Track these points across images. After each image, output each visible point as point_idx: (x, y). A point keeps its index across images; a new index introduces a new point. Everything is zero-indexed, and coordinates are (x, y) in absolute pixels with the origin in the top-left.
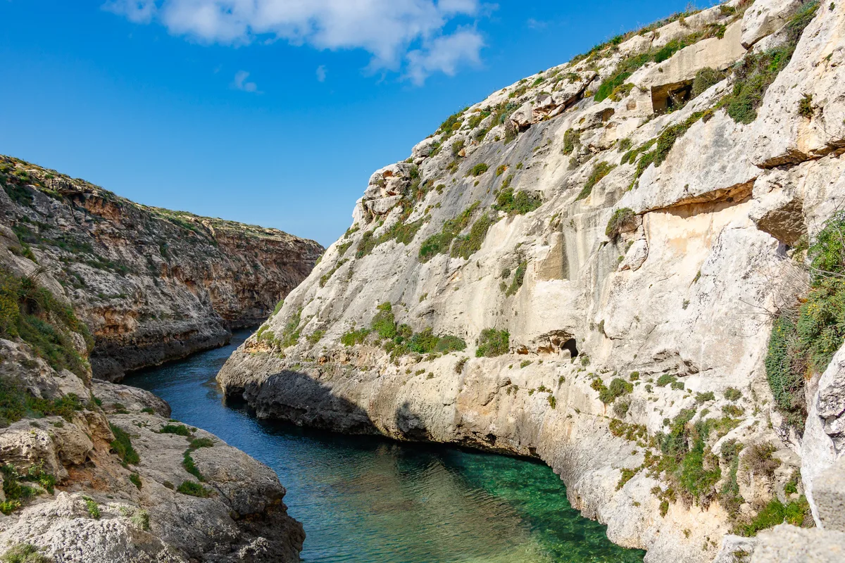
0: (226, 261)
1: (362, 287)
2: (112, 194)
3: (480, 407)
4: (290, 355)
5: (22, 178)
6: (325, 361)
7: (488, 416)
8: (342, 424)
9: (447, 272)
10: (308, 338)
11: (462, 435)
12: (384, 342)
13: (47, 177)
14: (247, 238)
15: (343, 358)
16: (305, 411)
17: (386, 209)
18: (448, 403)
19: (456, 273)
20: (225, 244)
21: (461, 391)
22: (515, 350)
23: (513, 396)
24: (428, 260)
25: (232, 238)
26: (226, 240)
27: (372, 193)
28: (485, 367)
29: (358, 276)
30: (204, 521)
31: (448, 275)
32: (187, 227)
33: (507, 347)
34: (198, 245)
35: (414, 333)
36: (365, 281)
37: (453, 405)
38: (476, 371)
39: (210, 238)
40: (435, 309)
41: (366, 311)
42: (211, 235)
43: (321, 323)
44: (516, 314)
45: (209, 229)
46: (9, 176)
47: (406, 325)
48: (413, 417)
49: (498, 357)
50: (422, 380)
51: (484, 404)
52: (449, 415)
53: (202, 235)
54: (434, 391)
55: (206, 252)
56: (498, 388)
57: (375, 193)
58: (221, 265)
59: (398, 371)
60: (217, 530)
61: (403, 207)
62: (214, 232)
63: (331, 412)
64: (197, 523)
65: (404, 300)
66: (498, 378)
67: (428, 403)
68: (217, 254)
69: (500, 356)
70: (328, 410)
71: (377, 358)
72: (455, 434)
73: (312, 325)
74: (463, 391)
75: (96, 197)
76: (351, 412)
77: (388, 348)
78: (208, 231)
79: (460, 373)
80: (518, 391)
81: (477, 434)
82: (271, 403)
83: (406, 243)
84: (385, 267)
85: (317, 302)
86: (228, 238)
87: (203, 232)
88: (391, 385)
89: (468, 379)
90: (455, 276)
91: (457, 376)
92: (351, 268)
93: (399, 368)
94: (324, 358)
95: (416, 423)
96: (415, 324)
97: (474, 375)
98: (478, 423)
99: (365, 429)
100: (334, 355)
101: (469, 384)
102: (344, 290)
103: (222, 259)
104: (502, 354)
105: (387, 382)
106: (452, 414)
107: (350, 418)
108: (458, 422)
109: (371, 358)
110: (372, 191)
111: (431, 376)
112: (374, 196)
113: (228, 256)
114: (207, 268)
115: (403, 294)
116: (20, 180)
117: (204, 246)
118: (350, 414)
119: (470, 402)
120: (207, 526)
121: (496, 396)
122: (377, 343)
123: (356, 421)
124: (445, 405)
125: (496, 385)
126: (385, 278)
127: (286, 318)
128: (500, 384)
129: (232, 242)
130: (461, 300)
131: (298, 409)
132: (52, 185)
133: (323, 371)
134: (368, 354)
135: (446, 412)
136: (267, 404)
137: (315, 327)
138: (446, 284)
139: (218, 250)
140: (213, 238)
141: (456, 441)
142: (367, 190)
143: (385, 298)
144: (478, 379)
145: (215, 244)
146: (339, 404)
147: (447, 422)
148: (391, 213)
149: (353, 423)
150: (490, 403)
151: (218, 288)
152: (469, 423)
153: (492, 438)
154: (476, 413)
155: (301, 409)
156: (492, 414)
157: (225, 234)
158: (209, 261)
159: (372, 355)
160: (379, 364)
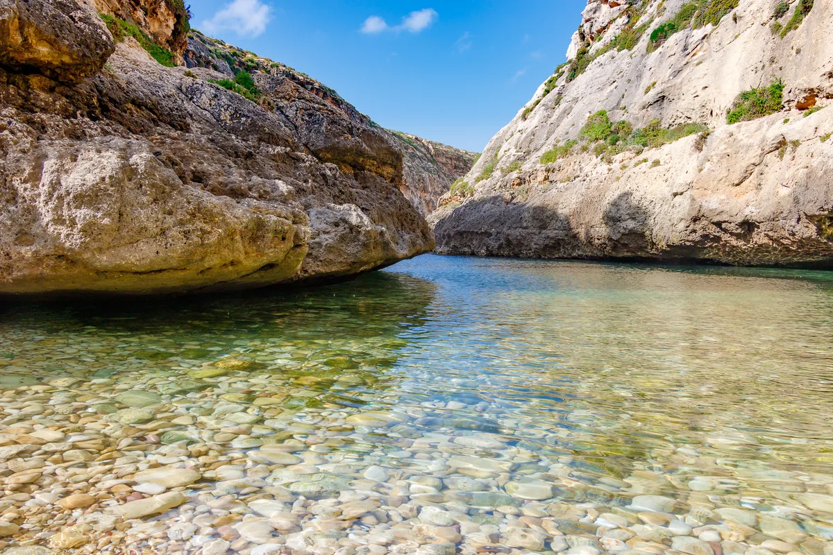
0: (443, 179)
1: (571, 108)
2: (334, 91)
3: (731, 188)
4: (481, 189)
5: (249, 63)
6: (519, 184)
7: (742, 199)
8: (532, 244)
9: (685, 49)
10: (502, 170)
11: (700, 233)
12: (593, 145)
13: (272, 66)
14: (465, 161)
15: (541, 177)
16: (490, 235)
17: (607, 21)
18: (680, 190)
19: (699, 47)
20: (443, 164)
21: (701, 170)
22: (793, 104)
23: (791, 157)
24: (660, 45)
25: (451, 158)
26: (445, 159)
27: (591, 13)
28: (741, 133)
29: (568, 97)
30: (216, 96)
31: (686, 52)
32: (407, 142)
33: (779, 103)
34: (417, 161)
35: (634, 130)
36: (576, 100)
37: (688, 192)
38: (727, 140)
39: (429, 156)
40: (666, 94)
41: (573, 125)
42: (430, 153)
43: (519, 153)
44: (798, 52)
45: (428, 148)
46: (238, 60)
47: (624, 122)
48: (628, 217)
49: (763, 118)
50: (643, 170)
51: (736, 182)
52: (683, 207)
53: (422, 152)
54: (660, 181)
55: (424, 168)
56: (763, 155)
57: (595, 13)
58: (438, 181)
59: (610, 170)
60: (236, 112)
61: (629, 17)
62: (433, 150)
63: (520, 230)
64: (204, 96)
65: (623, 104)
66: (763, 140)
67: (649, 197)
68: (434, 171)
69: (767, 116)
70: (516, 228)
71: (583, 165)
72: (688, 232)
73: (509, 157)
74: (705, 170)
75: (317, 89)
76: (545, 228)
77: (599, 151)
78: (428, 149)
79: (701, 150)
80: (799, 149)
81: (724, 226)
82: (452, 234)
83: (630, 48)
84: (602, 79)
85: (517, 135)
86: (446, 158)
87: (423, 150)
88: (599, 186)
89: (713, 153)
90: (698, 51)
91: (696, 154)
92: (560, 94)
93: (612, 166)
94: (518, 181)
95: (631, 224)
96: (637, 119)
97: (723, 147)
98: (726, 208)
99: (562, 250)
100: (529, 176)
101: (715, 159)
102: (549, 117)
103: (439, 176)
104: (770, 114)
105: (595, 183)
106: (685, 204)
107: (543, 235)
108: (694, 213)
109: (576, 167)
110: (591, 10)
111: (657, 163)
112: (593, 16)
113: (445, 174)
114: (423, 180)
115: (623, 96)
116: (248, 65)
117: (423, 162)
118: (544, 231)
119: (716, 182)
120: (220, 105)
121: (757, 168)
122: (585, 149)
123: (552, 238)
124: (675, 195)
125: (760, 152)
126: (600, 89)
127: (482, 163)
128: (767, 149)
129: (450, 162)
130: (706, 72)
131: (482, 233)
132: (277, 74)
133: (516, 194)
134: (572, 163)
135: (677, 205)
136: (449, 236)
137: (512, 158)
138: (684, 62)
139: (435, 167)
140: (432, 156)
141: (688, 244)
142: (585, 10)
143: (598, 107)
144: (729, 151)
145: (433, 162)
146: (531, 219)
147: (676, 216)
148: (612, 26)
149: (547, 242)
150: (747, 181)
151: (433, 202)
152: (711, 210)
153: (748, 226)
154: (723, 197)
155: (486, 233)
156: (750, 196)
157: (444, 154)
158: (425, 175)
159: (577, 163)
160: (586, 171)
